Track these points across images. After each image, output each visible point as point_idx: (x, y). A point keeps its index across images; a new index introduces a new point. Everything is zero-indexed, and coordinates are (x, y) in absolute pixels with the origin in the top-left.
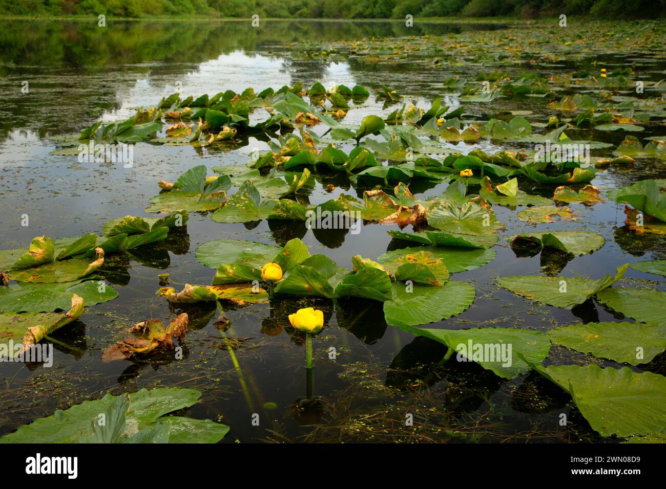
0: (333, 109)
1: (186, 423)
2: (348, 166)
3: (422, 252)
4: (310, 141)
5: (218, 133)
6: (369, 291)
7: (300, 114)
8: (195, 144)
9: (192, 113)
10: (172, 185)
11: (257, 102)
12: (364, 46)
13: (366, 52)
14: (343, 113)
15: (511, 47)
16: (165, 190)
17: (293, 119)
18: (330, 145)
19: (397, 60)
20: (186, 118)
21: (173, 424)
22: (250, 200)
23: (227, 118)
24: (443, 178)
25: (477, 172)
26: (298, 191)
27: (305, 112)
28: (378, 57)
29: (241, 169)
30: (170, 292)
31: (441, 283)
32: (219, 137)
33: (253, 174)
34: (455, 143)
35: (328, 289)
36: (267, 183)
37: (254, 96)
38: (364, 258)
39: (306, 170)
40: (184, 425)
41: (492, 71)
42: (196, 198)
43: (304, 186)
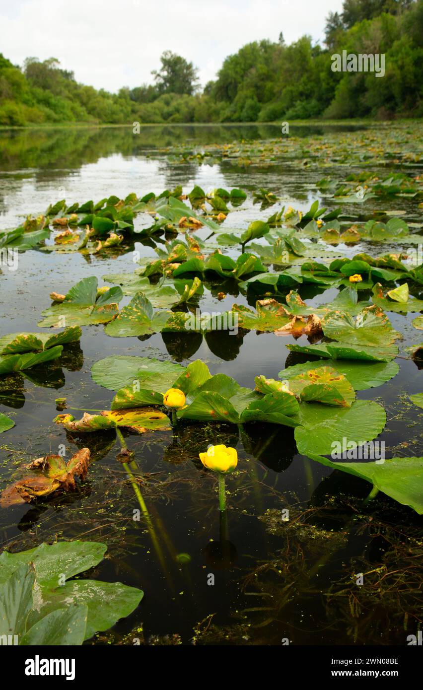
0: (214, 213)
1: (95, 588)
2: (237, 272)
3: (324, 368)
4: (196, 246)
5: (105, 240)
6: (277, 416)
7: (183, 219)
8: (83, 252)
9: (79, 219)
10: (63, 297)
11: (140, 207)
12: (236, 149)
13: (237, 154)
14: (224, 216)
15: (374, 148)
16: (57, 302)
17: (177, 224)
18: (217, 252)
19: (268, 162)
20: (73, 224)
21: (80, 590)
22: (142, 312)
23: (113, 225)
24: (331, 283)
26: (189, 301)
27: (188, 216)
28: (250, 159)
29: (131, 278)
30: (68, 420)
31: (349, 404)
32: (107, 243)
33: (142, 282)
35: (234, 414)
36: (158, 292)
37: (137, 201)
38: (267, 378)
39: (196, 279)
40: (92, 591)
41: (360, 172)
42: (88, 311)
43: (195, 294)
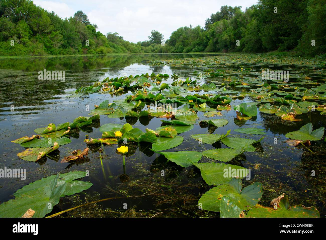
1: (80, 183)
2: (155, 99)
3: (170, 127)
4: (146, 91)
5: (117, 90)
6: (148, 140)
7: (145, 83)
8: (110, 93)
9: (112, 83)
10: (98, 106)
11: (133, 79)
13: (172, 63)
14: (159, 82)
16: (97, 108)
17: (143, 85)
18: (151, 93)
19: (181, 65)
21: (76, 183)
22: (121, 110)
23: (121, 85)
24: (184, 103)
25: (194, 100)
26: (137, 108)
27: (147, 82)
29: (122, 101)
30: (87, 141)
31: (173, 137)
32: (118, 91)
33: (125, 102)
34: (193, 91)
35: (136, 139)
36: (128, 105)
37: (133, 78)
38: (149, 129)
39: (140, 101)
42: (105, 110)
43: (140, 106)
